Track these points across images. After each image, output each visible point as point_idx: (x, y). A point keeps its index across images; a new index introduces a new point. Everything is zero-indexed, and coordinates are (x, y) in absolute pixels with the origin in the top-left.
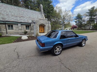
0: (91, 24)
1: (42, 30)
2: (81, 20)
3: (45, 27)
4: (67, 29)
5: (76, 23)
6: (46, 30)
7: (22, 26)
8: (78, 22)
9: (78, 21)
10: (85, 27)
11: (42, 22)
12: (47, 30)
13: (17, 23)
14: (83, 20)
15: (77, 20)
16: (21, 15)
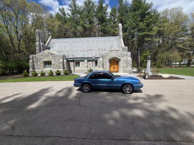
1: (114, 68)
3: (120, 63)
6: (121, 67)
7: (89, 62)
11: (114, 55)
12: (123, 67)
13: (83, 59)
16: (90, 48)
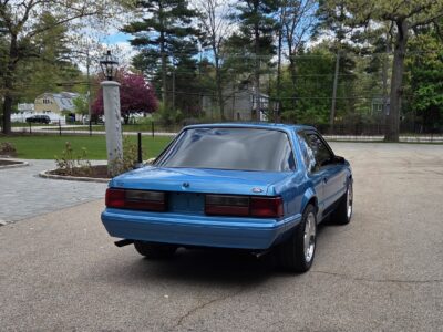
0: (263, 79)
2: (178, 23)
4: (44, 121)
5: (134, 43)
8: (154, 34)
9: (158, 28)
10: (222, 103)
14: (195, 23)
15: (150, 16)
